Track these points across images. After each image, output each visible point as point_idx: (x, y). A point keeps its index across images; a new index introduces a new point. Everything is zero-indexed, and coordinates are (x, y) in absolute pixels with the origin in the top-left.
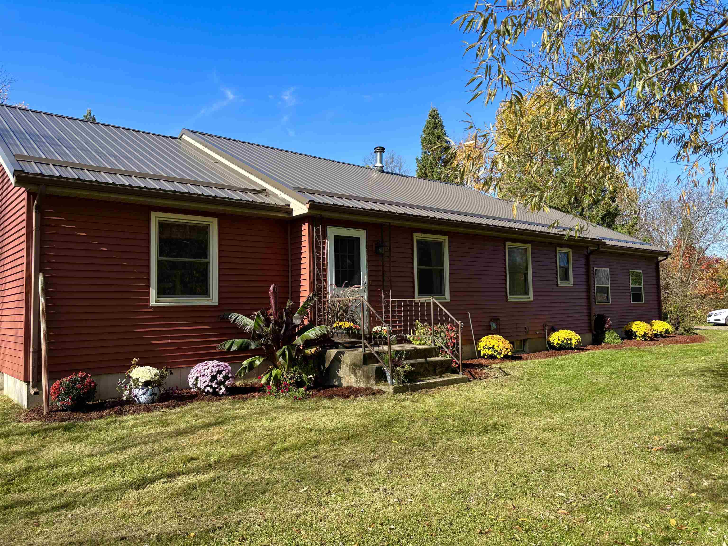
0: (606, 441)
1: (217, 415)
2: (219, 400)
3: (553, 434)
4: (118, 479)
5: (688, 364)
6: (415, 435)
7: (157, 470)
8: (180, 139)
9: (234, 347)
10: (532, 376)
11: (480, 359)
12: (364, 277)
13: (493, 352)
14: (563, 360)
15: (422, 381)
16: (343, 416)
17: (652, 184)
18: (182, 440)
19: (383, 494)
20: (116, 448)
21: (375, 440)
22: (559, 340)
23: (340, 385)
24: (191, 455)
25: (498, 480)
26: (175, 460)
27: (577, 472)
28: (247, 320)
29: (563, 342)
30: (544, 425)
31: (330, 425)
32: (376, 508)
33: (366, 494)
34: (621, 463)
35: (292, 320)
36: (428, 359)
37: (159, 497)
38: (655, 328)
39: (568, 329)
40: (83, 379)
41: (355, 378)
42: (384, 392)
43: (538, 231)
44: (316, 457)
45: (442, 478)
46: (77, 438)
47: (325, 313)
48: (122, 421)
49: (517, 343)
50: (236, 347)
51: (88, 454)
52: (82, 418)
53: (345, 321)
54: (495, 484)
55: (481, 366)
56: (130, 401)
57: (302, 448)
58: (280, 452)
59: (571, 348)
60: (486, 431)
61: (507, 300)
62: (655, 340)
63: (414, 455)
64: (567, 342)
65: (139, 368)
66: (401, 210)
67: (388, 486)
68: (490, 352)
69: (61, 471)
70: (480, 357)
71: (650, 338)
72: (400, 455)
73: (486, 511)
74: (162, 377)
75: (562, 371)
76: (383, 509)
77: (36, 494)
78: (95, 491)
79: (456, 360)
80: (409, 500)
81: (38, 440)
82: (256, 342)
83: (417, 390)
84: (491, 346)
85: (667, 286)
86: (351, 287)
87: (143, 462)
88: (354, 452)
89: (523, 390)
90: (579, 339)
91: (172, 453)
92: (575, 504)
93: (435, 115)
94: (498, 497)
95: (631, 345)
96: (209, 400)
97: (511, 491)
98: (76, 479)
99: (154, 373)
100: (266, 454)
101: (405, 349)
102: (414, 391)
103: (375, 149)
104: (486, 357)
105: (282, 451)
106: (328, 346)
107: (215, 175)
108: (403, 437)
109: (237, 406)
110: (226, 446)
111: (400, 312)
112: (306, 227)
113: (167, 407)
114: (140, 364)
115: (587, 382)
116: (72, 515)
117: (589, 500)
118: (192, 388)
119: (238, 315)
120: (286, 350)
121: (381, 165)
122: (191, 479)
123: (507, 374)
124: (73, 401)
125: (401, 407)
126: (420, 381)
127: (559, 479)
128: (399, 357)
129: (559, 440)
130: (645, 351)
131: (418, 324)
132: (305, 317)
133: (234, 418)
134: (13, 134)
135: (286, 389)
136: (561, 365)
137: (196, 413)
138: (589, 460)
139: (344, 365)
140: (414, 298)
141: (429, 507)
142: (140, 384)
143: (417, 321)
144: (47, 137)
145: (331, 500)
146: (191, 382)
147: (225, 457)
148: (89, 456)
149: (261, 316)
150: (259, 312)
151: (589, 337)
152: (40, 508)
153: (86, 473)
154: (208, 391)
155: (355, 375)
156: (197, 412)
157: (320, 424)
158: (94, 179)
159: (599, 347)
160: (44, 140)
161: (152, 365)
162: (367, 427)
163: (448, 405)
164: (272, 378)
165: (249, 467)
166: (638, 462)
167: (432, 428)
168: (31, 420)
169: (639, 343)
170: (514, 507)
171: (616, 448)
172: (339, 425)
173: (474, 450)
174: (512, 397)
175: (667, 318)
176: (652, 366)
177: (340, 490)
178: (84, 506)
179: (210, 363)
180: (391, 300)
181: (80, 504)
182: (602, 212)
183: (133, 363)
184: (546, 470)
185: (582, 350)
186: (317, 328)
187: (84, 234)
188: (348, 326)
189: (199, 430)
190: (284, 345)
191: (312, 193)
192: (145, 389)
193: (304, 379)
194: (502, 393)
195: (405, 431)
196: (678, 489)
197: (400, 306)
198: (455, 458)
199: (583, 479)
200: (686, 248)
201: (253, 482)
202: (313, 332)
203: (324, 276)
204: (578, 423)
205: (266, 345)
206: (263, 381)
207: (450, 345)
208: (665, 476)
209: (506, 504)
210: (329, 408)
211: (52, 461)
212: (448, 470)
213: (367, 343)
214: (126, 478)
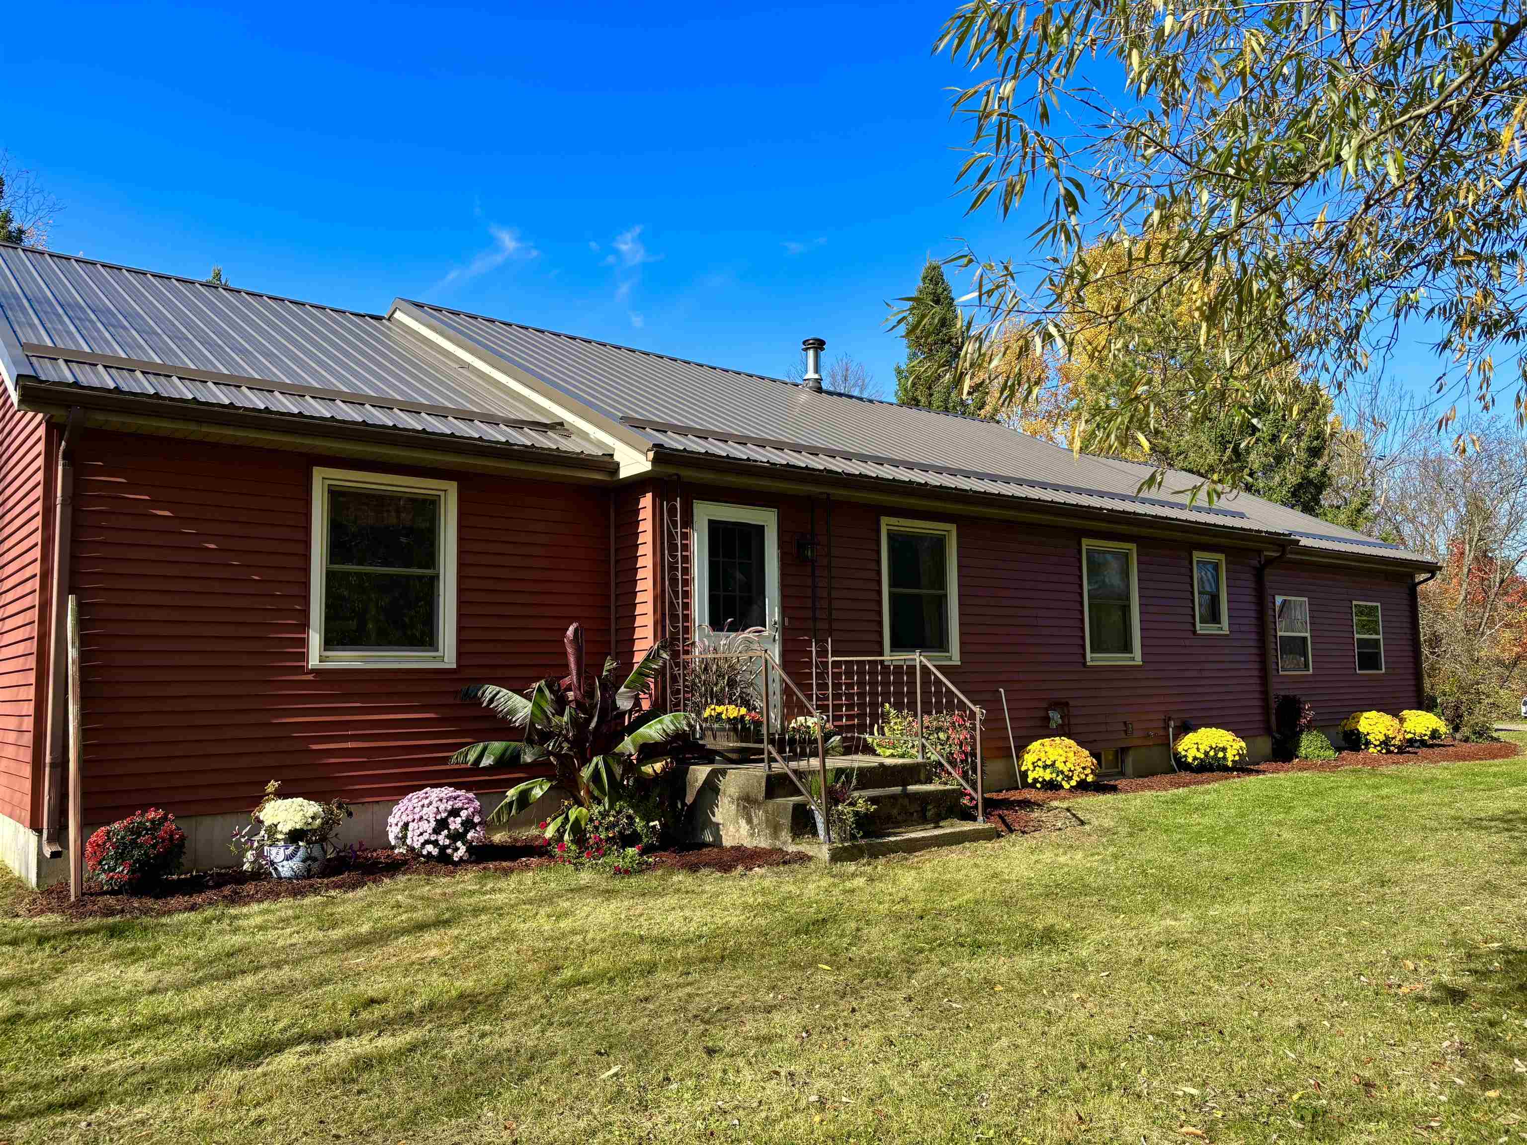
0: (1295, 970)
1: (443, 905)
2: (451, 874)
3: (1177, 954)
4: (204, 1043)
5: (1480, 804)
6: (869, 953)
7: (293, 1025)
8: (389, 320)
9: (489, 757)
10: (1136, 827)
11: (1026, 791)
12: (773, 612)
13: (1054, 775)
14: (1207, 792)
15: (895, 834)
16: (716, 911)
17: (1401, 421)
18: (358, 960)
19: (787, 1084)
20: (212, 975)
21: (780, 963)
22: (1198, 749)
23: (717, 843)
24: (371, 993)
25: (1047, 1057)
26: (333, 1004)
27: (1228, 1039)
28: (517, 701)
29: (1206, 754)
30: (1159, 933)
31: (685, 929)
32: (767, 1117)
33: (748, 1084)
34: (1328, 1020)
35: (614, 702)
36: (909, 787)
37: (286, 1086)
38: (1408, 726)
39: (1218, 726)
40: (156, 825)
41: (748, 827)
42: (810, 858)
43: (1152, 516)
44: (646, 999)
45: (922, 1048)
46: (132, 952)
47: (687, 687)
48: (236, 917)
49: (1108, 756)
50: (492, 758)
51: (148, 986)
52: (152, 910)
53: (729, 703)
54: (1039, 1066)
55: (1026, 804)
56: (260, 874)
57: (617, 980)
58: (567, 986)
59: (1226, 769)
60: (1028, 945)
61: (1084, 664)
62: (1409, 752)
63: (863, 998)
64: (1216, 754)
65: (280, 801)
66: (855, 468)
67: (798, 1067)
68: (1048, 775)
69: (85, 1022)
70: (1026, 785)
71: (1399, 747)
72: (834, 998)
73: (1016, 1128)
74: (329, 822)
75: (1203, 815)
76: (782, 1117)
77: (20, 1077)
78: (151, 1071)
79: (969, 790)
80: (844, 1099)
81: (49, 956)
82: (537, 748)
83: (884, 855)
84: (1049, 763)
85: (1436, 640)
86: (743, 630)
87: (263, 1007)
88: (732, 989)
89: (1115, 857)
90: (1241, 748)
91: (331, 987)
92: (1219, 1114)
93: (935, 278)
94: (1046, 1095)
95: (1358, 763)
96: (429, 873)
97: (1077, 1083)
98: (114, 1042)
99: (310, 813)
100: (538, 990)
101: (856, 765)
102: (877, 857)
103: (804, 343)
104: (1038, 785)
105: (574, 986)
106: (694, 758)
107: (454, 391)
108: (842, 958)
109: (489, 886)
110: (451, 971)
111: (850, 686)
112: (646, 501)
113: (337, 886)
114: (282, 794)
115: (1257, 839)
116: (89, 1125)
117: (1251, 1104)
118: (393, 848)
119: (498, 689)
120: (601, 765)
121: (816, 376)
122: (361, 1045)
123: (1082, 823)
124: (132, 871)
125: (845, 892)
126: (889, 835)
127: (1187, 1054)
128: (843, 783)
129: (1190, 967)
130: (1387, 776)
131: (889, 713)
132: (642, 696)
133: (477, 911)
134: (27, 304)
135: (598, 850)
136: (1202, 804)
137: (397, 901)
138: (1256, 1014)
139: (726, 800)
140: (882, 654)
141: (886, 1116)
142: (280, 836)
143: (887, 705)
144: (102, 312)
145: (668, 1098)
146: (393, 833)
147: (446, 997)
148: (152, 992)
149: (547, 692)
150: (543, 682)
151: (1265, 744)
152: (21, 1107)
153: (136, 1030)
154: (429, 853)
155: (749, 821)
156: (399, 897)
157: (664, 927)
158: (190, 397)
159: (1287, 766)
160: (93, 316)
161: (308, 796)
162: (766, 934)
163: (948, 888)
164: (568, 827)
165: (496, 1019)
166: (1366, 1019)
167: (908, 937)
168: (42, 912)
169: (1375, 760)
170: (1080, 1118)
171: (1320, 985)
172: (704, 928)
173: (999, 988)
174: (1090, 870)
175: (1436, 706)
176: (1402, 808)
177: (690, 1075)
178: (120, 1102)
179: (435, 793)
180: (831, 659)
181: (112, 1098)
182: (1293, 480)
183: (269, 790)
184: (1157, 1035)
185: (1249, 772)
186: (667, 718)
187: (167, 513)
188: (735, 714)
189: (397, 938)
190: (596, 755)
191: (662, 429)
192: (292, 848)
193: (639, 829)
194: (1070, 862)
195: (849, 944)
196: (1458, 1081)
197: (849, 674)
198: (954, 1005)
199: (1241, 1056)
200: (1476, 558)
201: (499, 1053)
202: (659, 726)
203: (686, 606)
204: (1234, 930)
205: (557, 756)
206: (550, 833)
207: (958, 757)
208: (1426, 1050)
209: (1062, 1112)
210: (687, 892)
211: (69, 1002)
212: (938, 1031)
213: (775, 754)
214: (222, 1042)
